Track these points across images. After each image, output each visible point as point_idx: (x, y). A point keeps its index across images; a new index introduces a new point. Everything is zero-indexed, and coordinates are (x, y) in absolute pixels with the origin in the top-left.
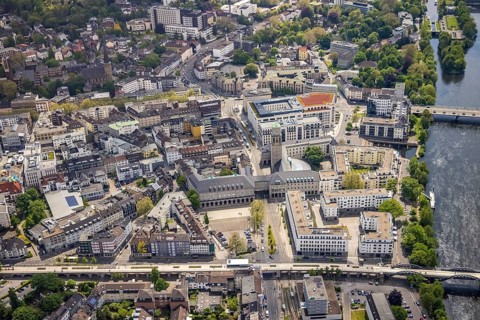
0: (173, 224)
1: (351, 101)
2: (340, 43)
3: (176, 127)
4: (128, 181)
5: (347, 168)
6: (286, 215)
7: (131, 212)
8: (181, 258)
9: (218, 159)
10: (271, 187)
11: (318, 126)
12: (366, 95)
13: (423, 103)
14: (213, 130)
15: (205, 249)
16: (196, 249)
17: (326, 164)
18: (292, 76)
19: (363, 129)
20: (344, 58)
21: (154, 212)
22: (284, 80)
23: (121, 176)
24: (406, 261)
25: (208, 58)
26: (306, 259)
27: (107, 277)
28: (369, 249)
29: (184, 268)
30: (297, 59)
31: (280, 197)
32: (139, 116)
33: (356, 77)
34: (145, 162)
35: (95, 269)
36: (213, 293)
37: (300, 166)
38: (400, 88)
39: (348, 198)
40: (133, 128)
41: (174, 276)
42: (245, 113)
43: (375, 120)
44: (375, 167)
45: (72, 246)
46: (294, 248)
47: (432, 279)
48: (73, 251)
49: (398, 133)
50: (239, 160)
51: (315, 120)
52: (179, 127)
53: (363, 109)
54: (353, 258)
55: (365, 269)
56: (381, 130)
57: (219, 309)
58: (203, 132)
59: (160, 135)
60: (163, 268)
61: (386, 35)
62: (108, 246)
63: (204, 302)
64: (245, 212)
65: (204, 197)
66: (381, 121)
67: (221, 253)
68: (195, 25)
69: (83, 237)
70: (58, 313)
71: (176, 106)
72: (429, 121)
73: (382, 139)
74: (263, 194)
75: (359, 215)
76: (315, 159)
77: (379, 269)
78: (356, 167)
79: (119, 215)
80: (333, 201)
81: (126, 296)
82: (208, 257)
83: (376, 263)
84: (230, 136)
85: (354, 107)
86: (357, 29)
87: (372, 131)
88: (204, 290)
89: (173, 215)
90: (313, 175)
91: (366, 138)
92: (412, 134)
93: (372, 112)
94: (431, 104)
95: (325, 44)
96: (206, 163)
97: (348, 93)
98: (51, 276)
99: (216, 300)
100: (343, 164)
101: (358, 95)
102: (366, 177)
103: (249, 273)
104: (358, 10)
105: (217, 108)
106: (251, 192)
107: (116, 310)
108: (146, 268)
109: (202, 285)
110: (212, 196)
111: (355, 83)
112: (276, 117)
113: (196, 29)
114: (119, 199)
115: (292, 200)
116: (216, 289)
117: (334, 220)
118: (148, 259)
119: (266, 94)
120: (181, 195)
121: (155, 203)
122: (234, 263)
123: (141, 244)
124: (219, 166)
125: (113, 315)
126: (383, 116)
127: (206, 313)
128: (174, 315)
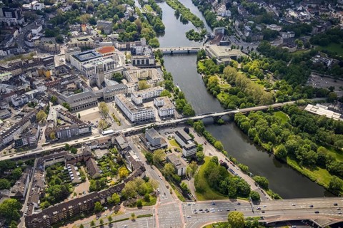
0: (62, 122)
1: (121, 50)
2: (102, 21)
3: (34, 73)
4: (21, 106)
5: (137, 81)
6: (117, 106)
7: (35, 120)
8: (75, 137)
9: (69, 86)
10: (105, 95)
11: (113, 63)
12: (128, 45)
13: (155, 47)
14: (56, 72)
15: (87, 130)
16: (81, 131)
17: (124, 81)
18: (86, 40)
19: (134, 61)
20: (107, 28)
21: (50, 117)
22: (83, 42)
23: (16, 104)
24: (181, 116)
25: (30, 35)
26: (137, 124)
27: (38, 155)
28: (165, 114)
29: (80, 141)
30: (81, 31)
31: (111, 99)
32: (9, 70)
33: (118, 37)
34: (29, 93)
35: (30, 152)
36: (102, 149)
37: (113, 83)
38: (143, 40)
40: (9, 77)
41: (79, 146)
42: (68, 61)
44: (149, 78)
45: (8, 145)
46: (130, 121)
47: (196, 120)
48: (10, 147)
49: (151, 62)
50: (81, 85)
51: (110, 60)
52: (36, 73)
53: (129, 53)
54: (158, 119)
55: (166, 122)
56: (143, 61)
57: (108, 155)
58: (52, 74)
59: (28, 78)
61: (121, 16)
62: (33, 139)
63: (100, 154)
64: (96, 109)
65: (72, 106)
66: (139, 57)
67: (95, 131)
68: (14, 16)
69: (16, 136)
70: (24, 177)
71: (27, 62)
73: (144, 65)
74: (101, 99)
75: (153, 100)
76: (118, 78)
77: (173, 121)
78: (140, 79)
79: (28, 123)
80: (139, 96)
81: (57, 161)
82: (89, 134)
83: (170, 119)
84: (69, 74)
85: (124, 52)
86: (106, 14)
87: (138, 62)
88: (96, 148)
89: (59, 118)
90: (121, 86)
91: (136, 66)
92: (157, 61)
93: (134, 53)
94: (158, 47)
95: (93, 22)
96: (63, 89)
97: (117, 45)
98: (6, 161)
99: (106, 151)
100: (134, 80)
101: (124, 46)
102: (148, 83)
103: (117, 135)
104: (103, 4)
105: (53, 60)
106: (95, 99)
107: (55, 169)
108: (62, 145)
109: (95, 146)
110: (77, 104)
111: (119, 40)
112: (90, 61)
113: (15, 19)
114: (22, 116)
115: (120, 98)
116: (103, 146)
117: (141, 105)
118: (56, 142)
119: (78, 50)
120: (59, 107)
121: (48, 113)
122: (106, 132)
123: (51, 134)
124: (71, 90)
125: (54, 172)
126: (140, 55)
127: (103, 158)
128: (88, 163)
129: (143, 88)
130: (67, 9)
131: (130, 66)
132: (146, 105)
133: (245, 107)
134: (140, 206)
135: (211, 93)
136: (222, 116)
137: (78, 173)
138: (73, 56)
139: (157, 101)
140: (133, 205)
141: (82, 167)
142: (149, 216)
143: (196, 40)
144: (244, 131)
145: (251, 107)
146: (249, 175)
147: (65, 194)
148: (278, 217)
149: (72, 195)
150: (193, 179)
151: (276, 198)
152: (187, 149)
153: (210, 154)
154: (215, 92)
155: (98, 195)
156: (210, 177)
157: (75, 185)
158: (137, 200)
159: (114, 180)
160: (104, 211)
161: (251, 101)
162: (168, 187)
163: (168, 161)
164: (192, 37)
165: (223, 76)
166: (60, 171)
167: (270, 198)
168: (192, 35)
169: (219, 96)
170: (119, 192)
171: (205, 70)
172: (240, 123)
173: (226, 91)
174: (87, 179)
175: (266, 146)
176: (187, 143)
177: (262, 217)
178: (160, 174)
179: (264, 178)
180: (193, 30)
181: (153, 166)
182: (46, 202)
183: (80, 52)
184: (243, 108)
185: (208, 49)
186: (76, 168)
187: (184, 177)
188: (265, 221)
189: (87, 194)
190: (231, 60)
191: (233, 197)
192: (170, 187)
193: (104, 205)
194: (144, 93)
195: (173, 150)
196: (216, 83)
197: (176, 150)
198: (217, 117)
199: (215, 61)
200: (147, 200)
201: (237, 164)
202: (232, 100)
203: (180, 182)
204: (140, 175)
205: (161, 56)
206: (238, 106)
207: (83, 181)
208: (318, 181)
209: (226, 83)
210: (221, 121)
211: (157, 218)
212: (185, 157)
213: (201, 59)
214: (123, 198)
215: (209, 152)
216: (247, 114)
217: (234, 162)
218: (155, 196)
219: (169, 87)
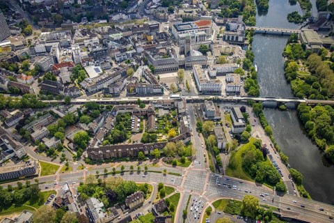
0: (144, 80)
1: (219, 24)
3: (140, 36)
4: (121, 61)
5: (219, 54)
6: (193, 75)
7: (125, 75)
8: (149, 94)
9: (161, 51)
10: (186, 64)
11: (205, 36)
12: (225, 21)
13: (250, 25)
14: (157, 37)
15: (160, 91)
16: (156, 91)
17: (209, 53)
18: (191, 12)
19: (224, 37)
20: (214, 3)
21: (135, 75)
22: (188, 14)
23: (117, 59)
24: (246, 94)
25: (150, 3)
26: (203, 94)
27: (118, 103)
28: (231, 89)
29: (151, 98)
30: (192, 4)
31: (190, 68)
32: (122, 31)
33: (220, 13)
34: (128, 52)
35: (112, 100)
36: (165, 109)
37: (198, 54)
38: (241, 18)
39: (220, 68)
40: (121, 37)
41: (148, 102)
42: (170, 30)
43: (230, 33)
44: (231, 54)
45: (100, 90)
46: (198, 90)
47: (257, 102)
48: (101, 92)
49: (240, 39)
50: (170, 51)
51: (203, 33)
52: (141, 36)
53: (224, 28)
54: (223, 94)
55: (229, 98)
56: (233, 37)
57: (168, 115)
58: (152, 38)
59: (133, 40)
60: (142, 99)
62: (117, 90)
63: (162, 113)
64: (175, 74)
65: (156, 68)
67: (166, 93)
69: (105, 86)
70: (99, 118)
71: (138, 26)
72: (253, 33)
73: (233, 41)
74: (182, 66)
75: (225, 75)
76: (204, 51)
77: (235, 98)
78: (222, 54)
79: (119, 76)
80: (214, 69)
81: (128, 111)
82: (161, 94)
83: (234, 95)
84: (165, 40)
85: (220, 27)
87: (229, 37)
88: (161, 108)
89: (143, 76)
90: (204, 58)
91: (226, 41)
92: (246, 39)
93: (228, 29)
94: (254, 25)
96: (155, 52)
97: (217, 20)
98: (93, 102)
99: (167, 112)
100: (217, 53)
101: (221, 21)
102: (228, 58)
103: (180, 100)
105: (158, 27)
106: (177, 66)
107: (124, 117)
108: (134, 99)
109: (160, 106)
110: (160, 67)
111: (219, 16)
112: (185, 31)
114: (118, 69)
115: (196, 69)
116: (166, 107)
117: (215, 77)
118: (134, 95)
119: (179, 20)
120: (146, 67)
121: (135, 71)
122: (173, 96)
123: (131, 89)
124: (162, 54)
125: (123, 119)
126: (233, 31)
127: (163, 117)
128: (149, 118)
129: (221, 62)
131: (221, 40)
132: (218, 78)
133: (315, 99)
134: (175, 165)
135: (286, 78)
136: (286, 102)
137: (138, 125)
138: (174, 26)
139: (229, 77)
140: (169, 163)
141: (144, 121)
142: (179, 175)
143: (296, 23)
144: (302, 122)
145: (322, 99)
146: (287, 165)
147: (121, 139)
148: (297, 214)
149: (128, 141)
150: (230, 155)
151: (305, 196)
152: (235, 127)
153: (257, 136)
154: (289, 78)
155: (144, 147)
157: (133, 133)
158: (174, 160)
159: (164, 138)
160: (145, 160)
161: (324, 94)
162: (205, 156)
163: (214, 133)
164: (293, 19)
165: (307, 62)
166: (127, 120)
167: (298, 193)
168: (293, 17)
169: (293, 83)
170: (160, 148)
171: (290, 54)
172: (301, 113)
173: (302, 79)
174: (144, 131)
175: (320, 142)
176: (237, 121)
177: (279, 209)
178: (204, 143)
179: (299, 173)
180: (296, 13)
181: (201, 134)
182: (107, 141)
183: (181, 23)
184: (312, 99)
185: (302, 33)
186: (139, 120)
187: (222, 150)
188: (281, 214)
189: (139, 143)
190: (322, 47)
191: (259, 182)
192: (207, 157)
193: (147, 156)
195: (224, 124)
196: (295, 69)
197: (226, 125)
198: (281, 103)
199: (304, 47)
200: (183, 161)
201: (279, 152)
202: (303, 89)
203: (218, 154)
204: (184, 139)
205: (252, 35)
206: (308, 96)
207: (141, 132)
209: (307, 70)
210: (282, 107)
211: (184, 179)
212: (232, 133)
213: (292, 42)
214: (162, 155)
215: (257, 133)
216: (313, 106)
217: (277, 150)
218: (191, 160)
219: (246, 67)
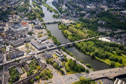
0: (12, 52)
1: (30, 23)
2: (20, 13)
5: (38, 34)
6: (32, 44)
8: (17, 57)
9: (12, 38)
10: (27, 40)
11: (27, 28)
12: (32, 21)
14: (6, 33)
15: (22, 54)
16: (20, 54)
17: (33, 34)
18: (15, 20)
19: (35, 27)
20: (23, 16)
21: (7, 50)
22: (15, 21)
24: (56, 45)
26: (41, 50)
28: (50, 45)
29: (20, 58)
30: (13, 17)
31: (29, 41)
33: (27, 19)
35: (1, 64)
36: (29, 60)
37: (29, 36)
38: (37, 19)
41: (20, 60)
42: (10, 29)
43: (35, 25)
44: (42, 33)
46: (38, 49)
47: (62, 46)
49: (42, 27)
50: (17, 37)
53: (33, 24)
54: (48, 47)
55: (51, 48)
58: (4, 34)
60: (17, 59)
61: (27, 11)
62: (1, 59)
63: (29, 62)
64: (24, 46)
65: (14, 45)
66: (37, 25)
67: (25, 54)
73: (39, 28)
74: (25, 42)
75: (45, 41)
76: (30, 33)
77: (53, 47)
80: (40, 39)
81: (12, 66)
82: (23, 55)
84: (11, 33)
85: (31, 24)
86: (21, 10)
87: (37, 27)
88: (27, 60)
89: (10, 50)
90: (32, 37)
91: (36, 29)
92: (44, 27)
94: (43, 21)
95: (17, 14)
96: (10, 39)
99: (31, 61)
101: (30, 22)
102: (42, 34)
103: (34, 54)
104: (19, 7)
105: (3, 29)
106: (23, 42)
107: (12, 70)
110: (16, 44)
111: (28, 20)
112: (18, 28)
115: (33, 41)
117: (41, 43)
119: (13, 24)
120: (10, 46)
121: (5, 49)
122: (29, 54)
123: (9, 57)
124: (13, 39)
125: (12, 71)
127: (30, 63)
128: (25, 66)
129: (41, 36)
130: (5, 9)
131: (34, 29)
132: (42, 43)
133: (78, 40)
134: (47, 79)
135: (65, 36)
136: (71, 44)
137: (22, 70)
138: (12, 27)
139: (47, 41)
140: (45, 79)
141: (22, 68)
142: (51, 82)
143: (56, 18)
144: (79, 49)
145: (80, 40)
146: (84, 64)
147: (18, 78)
148: (96, 77)
149: (20, 78)
150: (64, 67)
151: (94, 71)
152: (61, 57)
153: (69, 58)
154: (67, 36)
155: (31, 77)
156: (71, 66)
157: (21, 74)
158: (46, 77)
159: (36, 71)
160: (34, 83)
161: (80, 38)
162: (56, 71)
163: (55, 62)
164: (55, 17)
165: (68, 30)
166: (14, 70)
167: (92, 71)
168: (55, 16)
169: (68, 37)
170: (39, 75)
171: (62, 28)
172: (77, 46)
173: (71, 35)
174: (25, 72)
175: (88, 53)
176: (60, 55)
177: (91, 78)
178: (52, 67)
179: (89, 64)
181: (49, 64)
182: (11, 82)
183: (14, 25)
184: (77, 41)
185: (62, 21)
186: (20, 68)
187: (61, 67)
188: (92, 79)
189: (26, 77)
190: (70, 24)
191: (80, 72)
192: (57, 71)
193: (34, 81)
194: (41, 38)
195: (55, 58)
196: (66, 33)
197: (56, 58)
198: (69, 45)
199: (65, 25)
200: (49, 77)
201: (79, 60)
202: (73, 38)
203: (60, 69)
204: (45, 68)
205: (45, 25)
206: (76, 40)
207: (24, 73)
208: (107, 63)
209: (70, 32)
210: (71, 46)
211: (54, 83)
212: (60, 60)
213: (60, 25)
214: (40, 77)
215: (69, 57)
216: (79, 43)
217: (78, 60)
218: (52, 75)
219: (50, 35)
